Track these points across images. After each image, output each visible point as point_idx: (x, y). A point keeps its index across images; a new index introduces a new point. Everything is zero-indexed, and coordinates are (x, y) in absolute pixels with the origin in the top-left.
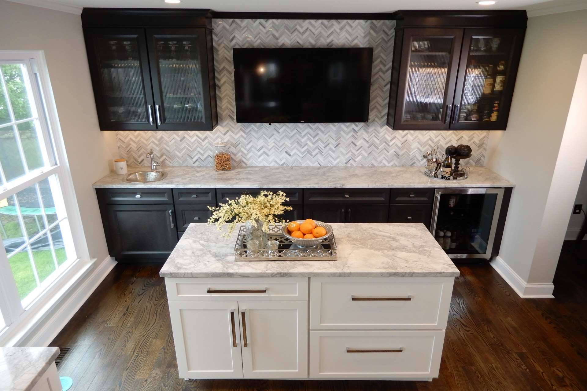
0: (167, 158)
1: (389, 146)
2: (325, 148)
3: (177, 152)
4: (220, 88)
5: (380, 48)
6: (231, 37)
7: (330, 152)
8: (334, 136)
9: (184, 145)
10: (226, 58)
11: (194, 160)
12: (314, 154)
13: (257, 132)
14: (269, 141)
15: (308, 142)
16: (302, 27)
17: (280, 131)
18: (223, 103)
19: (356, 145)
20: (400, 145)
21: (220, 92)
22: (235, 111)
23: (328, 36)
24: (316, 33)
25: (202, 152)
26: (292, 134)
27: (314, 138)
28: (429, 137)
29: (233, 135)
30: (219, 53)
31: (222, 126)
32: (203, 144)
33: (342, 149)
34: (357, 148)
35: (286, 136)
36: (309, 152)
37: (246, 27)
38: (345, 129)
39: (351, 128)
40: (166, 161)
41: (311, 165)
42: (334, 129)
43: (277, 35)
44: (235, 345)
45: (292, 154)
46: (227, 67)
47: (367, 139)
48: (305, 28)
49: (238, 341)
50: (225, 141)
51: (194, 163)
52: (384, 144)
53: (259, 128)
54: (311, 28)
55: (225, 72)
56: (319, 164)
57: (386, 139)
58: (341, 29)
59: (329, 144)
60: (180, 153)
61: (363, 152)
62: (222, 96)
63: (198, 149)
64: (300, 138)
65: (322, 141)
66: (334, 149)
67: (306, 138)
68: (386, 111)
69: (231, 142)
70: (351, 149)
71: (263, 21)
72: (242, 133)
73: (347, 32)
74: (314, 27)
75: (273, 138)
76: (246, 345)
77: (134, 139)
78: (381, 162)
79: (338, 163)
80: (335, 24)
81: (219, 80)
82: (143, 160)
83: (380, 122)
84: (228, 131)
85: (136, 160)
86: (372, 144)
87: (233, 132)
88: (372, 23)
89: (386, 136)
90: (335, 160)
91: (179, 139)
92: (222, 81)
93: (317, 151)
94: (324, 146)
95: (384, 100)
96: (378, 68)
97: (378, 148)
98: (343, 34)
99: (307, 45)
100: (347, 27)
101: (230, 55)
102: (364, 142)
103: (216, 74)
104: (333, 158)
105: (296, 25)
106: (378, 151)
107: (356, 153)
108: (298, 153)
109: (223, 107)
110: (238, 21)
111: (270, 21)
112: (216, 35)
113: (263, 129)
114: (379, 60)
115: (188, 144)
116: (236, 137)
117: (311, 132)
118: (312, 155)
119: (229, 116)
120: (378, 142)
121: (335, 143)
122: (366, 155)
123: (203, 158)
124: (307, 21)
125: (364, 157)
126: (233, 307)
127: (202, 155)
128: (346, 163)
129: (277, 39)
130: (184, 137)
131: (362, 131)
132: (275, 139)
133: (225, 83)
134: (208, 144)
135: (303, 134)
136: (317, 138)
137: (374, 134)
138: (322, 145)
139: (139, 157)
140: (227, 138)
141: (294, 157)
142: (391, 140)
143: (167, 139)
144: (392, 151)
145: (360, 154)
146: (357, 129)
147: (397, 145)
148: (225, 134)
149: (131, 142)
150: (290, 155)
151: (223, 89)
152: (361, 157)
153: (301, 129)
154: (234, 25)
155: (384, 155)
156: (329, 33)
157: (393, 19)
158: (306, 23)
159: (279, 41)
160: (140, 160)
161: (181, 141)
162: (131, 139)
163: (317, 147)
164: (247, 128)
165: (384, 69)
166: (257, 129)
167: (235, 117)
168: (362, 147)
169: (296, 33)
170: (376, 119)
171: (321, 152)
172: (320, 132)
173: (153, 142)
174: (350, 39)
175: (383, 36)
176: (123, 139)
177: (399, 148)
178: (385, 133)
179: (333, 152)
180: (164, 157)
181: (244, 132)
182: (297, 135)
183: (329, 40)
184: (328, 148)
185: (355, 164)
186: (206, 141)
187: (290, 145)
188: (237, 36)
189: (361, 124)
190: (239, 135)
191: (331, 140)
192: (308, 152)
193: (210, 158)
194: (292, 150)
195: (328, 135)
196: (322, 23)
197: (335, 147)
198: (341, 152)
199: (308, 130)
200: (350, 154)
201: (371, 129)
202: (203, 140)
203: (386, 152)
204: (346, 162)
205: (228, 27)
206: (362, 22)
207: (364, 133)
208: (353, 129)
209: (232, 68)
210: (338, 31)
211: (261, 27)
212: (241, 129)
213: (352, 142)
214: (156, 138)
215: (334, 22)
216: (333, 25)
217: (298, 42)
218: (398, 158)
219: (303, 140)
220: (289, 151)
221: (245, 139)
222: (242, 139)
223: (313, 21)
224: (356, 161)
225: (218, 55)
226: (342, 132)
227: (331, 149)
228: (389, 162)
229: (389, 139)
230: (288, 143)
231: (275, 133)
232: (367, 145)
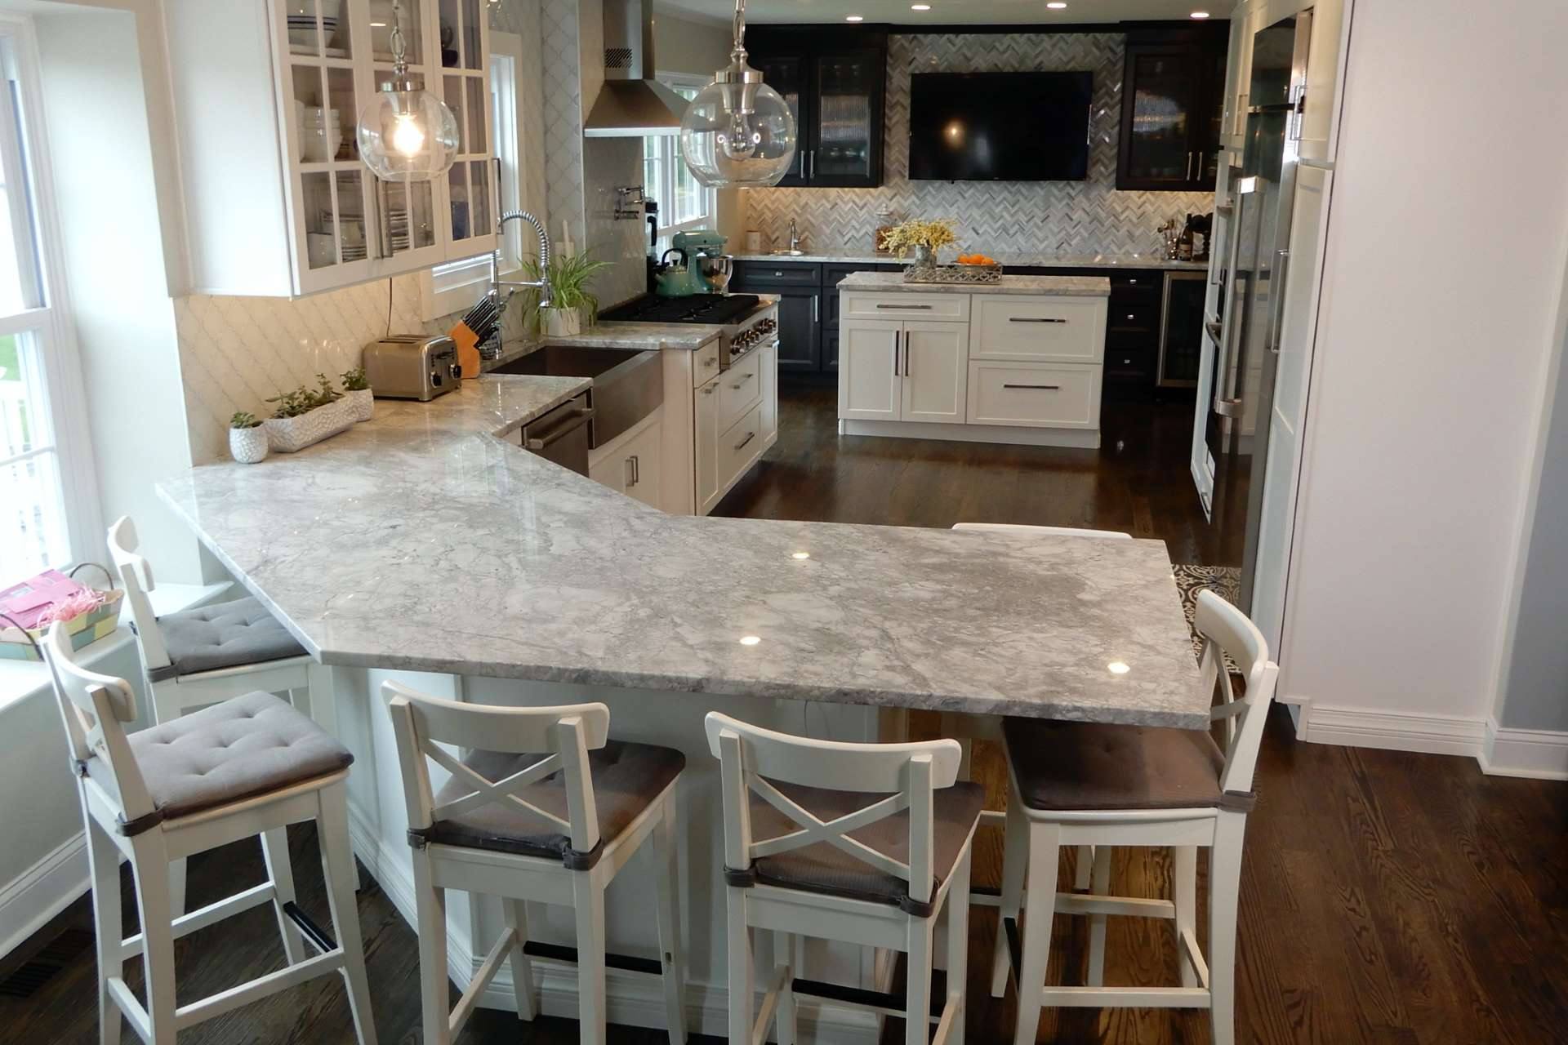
0: (810, 236)
1: (1119, 220)
2: (1028, 222)
3: (824, 227)
4: (890, 130)
5: (1104, 74)
6: (910, 59)
7: (1035, 229)
8: (1041, 204)
9: (835, 215)
10: (902, 89)
11: (846, 239)
12: (1012, 232)
13: (934, 197)
14: (950, 209)
15: (1005, 214)
16: (1002, 44)
17: (967, 195)
18: (892, 153)
19: (1071, 219)
20: (1135, 220)
21: (890, 135)
22: (907, 164)
23: (1037, 56)
24: (1021, 52)
25: (858, 227)
26: (982, 202)
27: (1013, 206)
28: (1176, 209)
29: (902, 201)
30: (893, 80)
31: (888, 187)
32: (861, 213)
33: (1052, 225)
34: (1075, 223)
35: (975, 203)
36: (1006, 230)
37: (931, 44)
38: (1056, 192)
39: (1064, 193)
40: (809, 241)
41: (1007, 250)
42: (1042, 193)
43: (969, 55)
44: (897, 374)
45: (980, 232)
46: (902, 100)
47: (1088, 210)
48: (1005, 46)
49: (900, 372)
50: (891, 209)
51: (846, 244)
52: (1113, 218)
53: (938, 190)
54: (1013, 44)
55: (899, 108)
56: (1019, 249)
57: (1116, 210)
58: (1054, 46)
59: (1033, 217)
60: (828, 227)
61: (1082, 230)
62: (892, 143)
63: (854, 223)
64: (993, 207)
65: (1024, 213)
66: (1041, 224)
67: (1002, 206)
68: (1114, 166)
69: (898, 212)
70: (1065, 225)
71: (952, 36)
72: (914, 198)
73: (1061, 49)
74: (1017, 43)
75: (956, 205)
76: (907, 375)
77: (770, 205)
78: (1108, 247)
79: (1045, 248)
80: (1046, 41)
81: (890, 119)
82: (778, 238)
83: (1105, 183)
84: (895, 195)
85: (768, 237)
86: (1095, 219)
87: (903, 197)
88: (1095, 37)
89: (1115, 205)
90: (1041, 242)
91: (829, 207)
92: (894, 120)
93: (1017, 227)
94: (1026, 219)
95: (1111, 149)
96: (1103, 101)
97: (1103, 225)
98: (1057, 53)
99: (1008, 69)
100: (1062, 44)
101: (907, 83)
102: (1084, 216)
103: (887, 111)
104: (1038, 240)
105: (994, 41)
106: (1104, 230)
107: (1072, 232)
108: (990, 230)
109: (893, 158)
110: (920, 36)
111: (961, 36)
112: (891, 56)
113: (944, 193)
114: (1104, 90)
115: (841, 216)
116: (906, 204)
117: (1009, 197)
118: (1008, 234)
119: (900, 172)
120: (1103, 215)
121: (1042, 215)
122: (1086, 235)
123: (858, 237)
124: (1009, 36)
125: (1083, 239)
126: (898, 327)
127: (858, 231)
128: (1057, 248)
129: (968, 60)
130: (836, 204)
131: (1081, 197)
132: (958, 207)
133: (897, 122)
134: (867, 215)
135: (998, 200)
136: (1016, 208)
137: (1097, 202)
138: (1023, 218)
139: (773, 233)
140: (893, 206)
141: (983, 238)
142: (1122, 213)
143: (813, 206)
144: (1123, 231)
145: (1078, 233)
146: (1073, 193)
147: (1130, 221)
148: (891, 200)
149: (766, 210)
150: (978, 234)
151: (894, 131)
152: (1078, 238)
153: (995, 192)
154: (915, 42)
155: (1111, 237)
156: (1037, 52)
157: (1121, 32)
158: (1007, 39)
159: (972, 63)
160: (773, 238)
161: (831, 209)
162: (766, 205)
163: (1017, 222)
164: (921, 190)
165: (1111, 103)
166: (934, 193)
167: (907, 174)
168: (1080, 222)
169: (994, 53)
170: (1101, 179)
171: (1022, 229)
172: (1021, 198)
173: (794, 210)
174: (1065, 59)
175: (1110, 55)
176: (755, 205)
177: (1134, 225)
178: (1113, 202)
179: (1039, 228)
180: (807, 233)
181: (918, 197)
182: (990, 203)
183: (1037, 61)
184: (1031, 223)
185: (1069, 250)
186: (865, 209)
187: (978, 218)
188: (918, 57)
189: (1079, 186)
190: (909, 201)
191: (1036, 210)
192: (1004, 230)
193: (867, 237)
194: (981, 226)
195: (1032, 202)
196: (1029, 39)
197: (1042, 222)
198: (1051, 230)
199: (1006, 194)
200: (1064, 232)
201: (1094, 194)
202: (861, 209)
203: (1115, 231)
204: (1056, 245)
205: (906, 44)
206: (1081, 36)
207: (1084, 200)
208: (1068, 194)
209: (907, 101)
210: (1049, 48)
211: (949, 45)
212: (914, 193)
213: (1067, 215)
214: (798, 205)
215: (1044, 36)
216: (1042, 40)
217: (996, 65)
218: (1133, 242)
219: (997, 210)
220: (977, 227)
221: (918, 207)
222: (913, 207)
223: (1016, 36)
224: (1071, 245)
225: (891, 83)
226: (1053, 199)
227: (1036, 225)
228: (1120, 249)
229: (1119, 210)
230: (976, 213)
231: (959, 198)
232: (1088, 219)
